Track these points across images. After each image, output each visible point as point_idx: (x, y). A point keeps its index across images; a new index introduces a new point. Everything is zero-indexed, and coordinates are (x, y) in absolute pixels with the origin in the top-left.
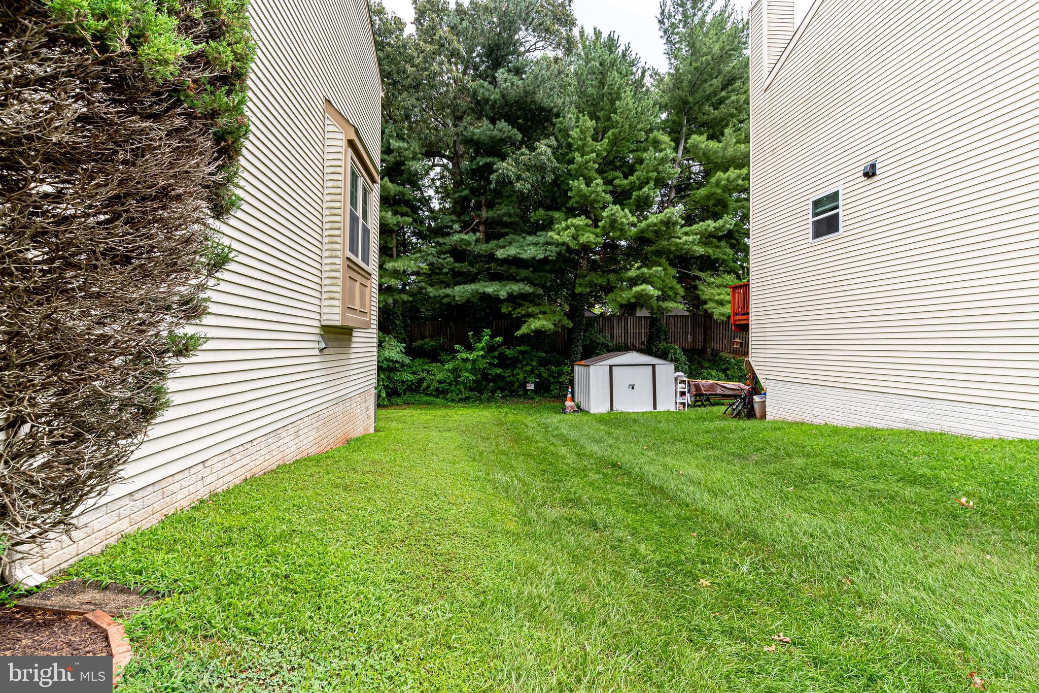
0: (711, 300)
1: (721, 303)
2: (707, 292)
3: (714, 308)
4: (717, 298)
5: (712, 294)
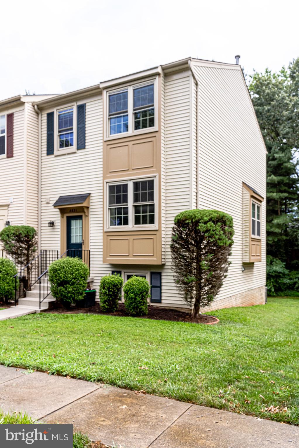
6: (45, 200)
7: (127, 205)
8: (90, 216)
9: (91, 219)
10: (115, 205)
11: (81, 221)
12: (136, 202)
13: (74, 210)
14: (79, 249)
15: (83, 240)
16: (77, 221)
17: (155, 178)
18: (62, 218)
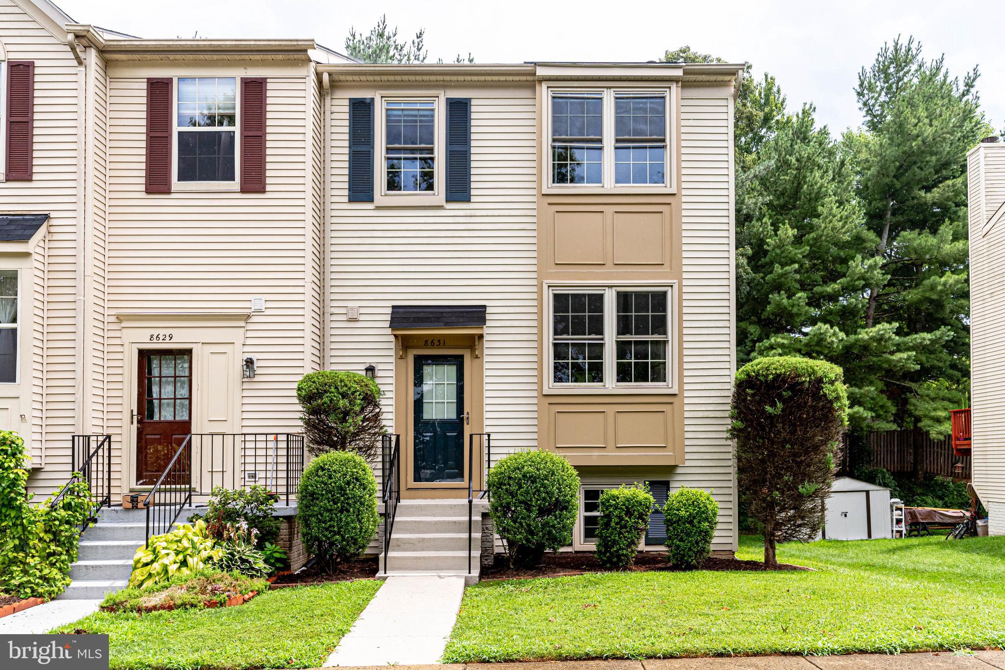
0: (925, 416)
1: (938, 421)
2: (920, 407)
3: (929, 426)
4: (933, 414)
5: (927, 409)
6: (343, 311)
7: (602, 339)
8: (486, 359)
9: (486, 366)
10: (570, 337)
11: (453, 369)
12: (623, 334)
13: (436, 343)
14: (448, 434)
15: (468, 413)
16: (440, 368)
17: (670, 288)
18: (401, 358)
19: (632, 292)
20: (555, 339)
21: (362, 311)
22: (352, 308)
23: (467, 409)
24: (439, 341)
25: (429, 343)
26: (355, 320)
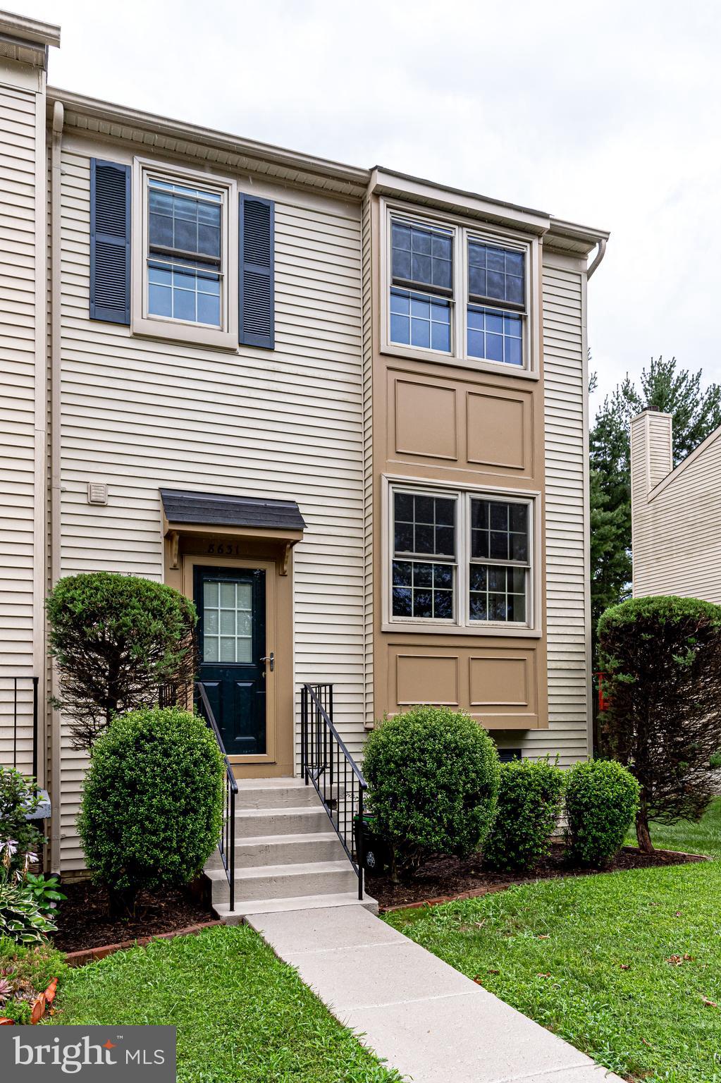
6: (82, 489)
7: (454, 561)
8: (296, 578)
9: (296, 588)
10: (414, 554)
11: (247, 590)
12: (478, 556)
13: (226, 550)
14: (240, 684)
15: (272, 655)
16: (228, 588)
17: (531, 501)
18: (174, 568)
19: (488, 501)
20: (396, 556)
21: (112, 491)
22: (98, 486)
23: (269, 649)
24: (229, 547)
25: (216, 548)
26: (101, 505)
